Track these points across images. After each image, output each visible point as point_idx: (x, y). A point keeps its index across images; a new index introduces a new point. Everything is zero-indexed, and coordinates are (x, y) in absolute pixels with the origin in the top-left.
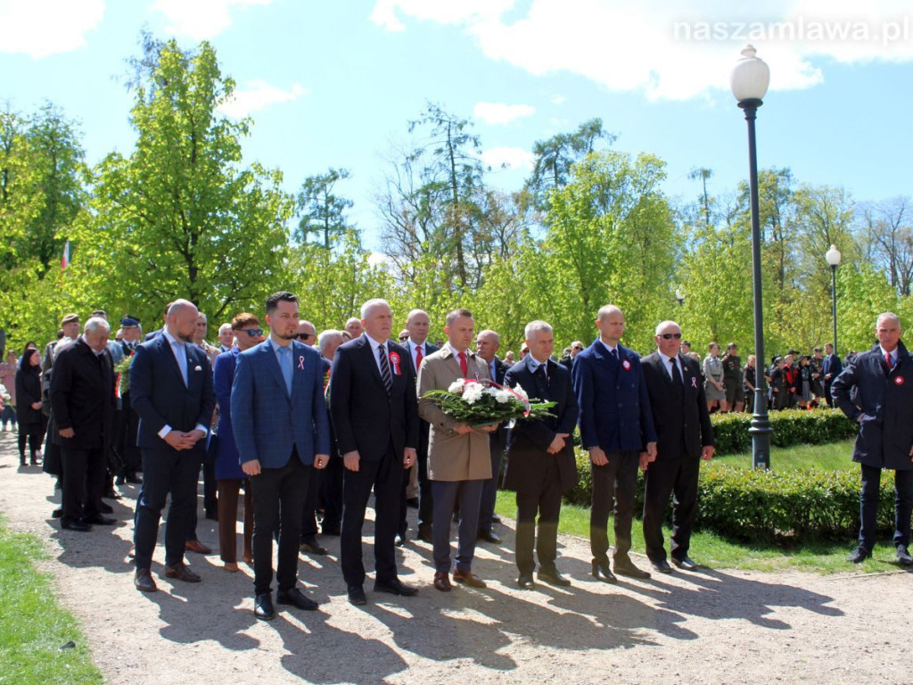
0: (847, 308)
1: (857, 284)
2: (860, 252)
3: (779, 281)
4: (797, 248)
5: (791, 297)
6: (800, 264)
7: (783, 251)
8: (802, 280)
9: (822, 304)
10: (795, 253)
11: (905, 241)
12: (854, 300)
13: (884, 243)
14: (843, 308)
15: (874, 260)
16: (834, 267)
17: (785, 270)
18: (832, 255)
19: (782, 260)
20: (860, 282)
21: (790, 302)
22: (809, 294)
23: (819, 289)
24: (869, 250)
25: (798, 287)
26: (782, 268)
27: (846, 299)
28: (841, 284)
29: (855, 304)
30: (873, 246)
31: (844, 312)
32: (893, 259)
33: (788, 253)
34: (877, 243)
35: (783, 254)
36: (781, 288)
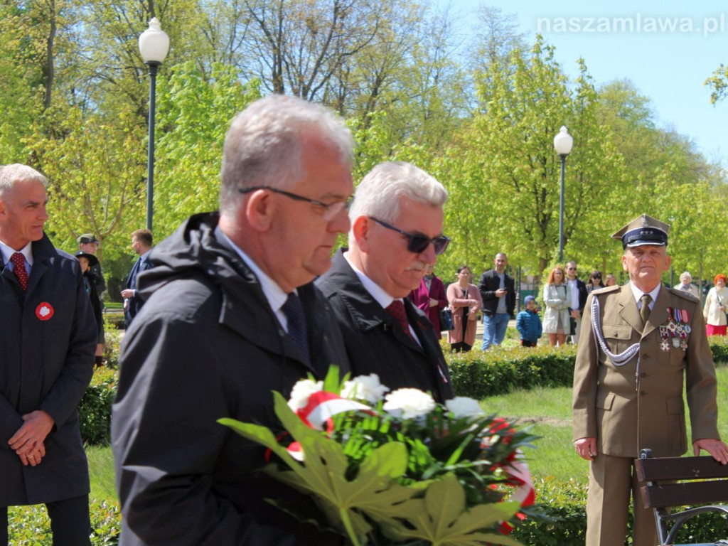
0: (180, 155)
1: (203, 105)
2: (214, 40)
3: (41, 88)
4: (85, 19)
5: (65, 124)
6: (89, 54)
7: (53, 23)
8: (90, 89)
9: (126, 143)
10: (80, 29)
11: (304, 24)
12: (194, 140)
13: (263, 25)
14: (172, 155)
15: (240, 57)
16: (154, 67)
17: (57, 63)
18: (153, 42)
19: (50, 42)
20: (210, 102)
21: (65, 133)
22: (104, 121)
23: (125, 110)
24: (233, 38)
25: (83, 104)
26: (50, 58)
27: (179, 137)
28: (170, 106)
29: (196, 148)
30: (240, 29)
31: (172, 163)
32: (279, 60)
33: (65, 27)
34: (248, 22)
35: (53, 28)
36: (47, 104)
